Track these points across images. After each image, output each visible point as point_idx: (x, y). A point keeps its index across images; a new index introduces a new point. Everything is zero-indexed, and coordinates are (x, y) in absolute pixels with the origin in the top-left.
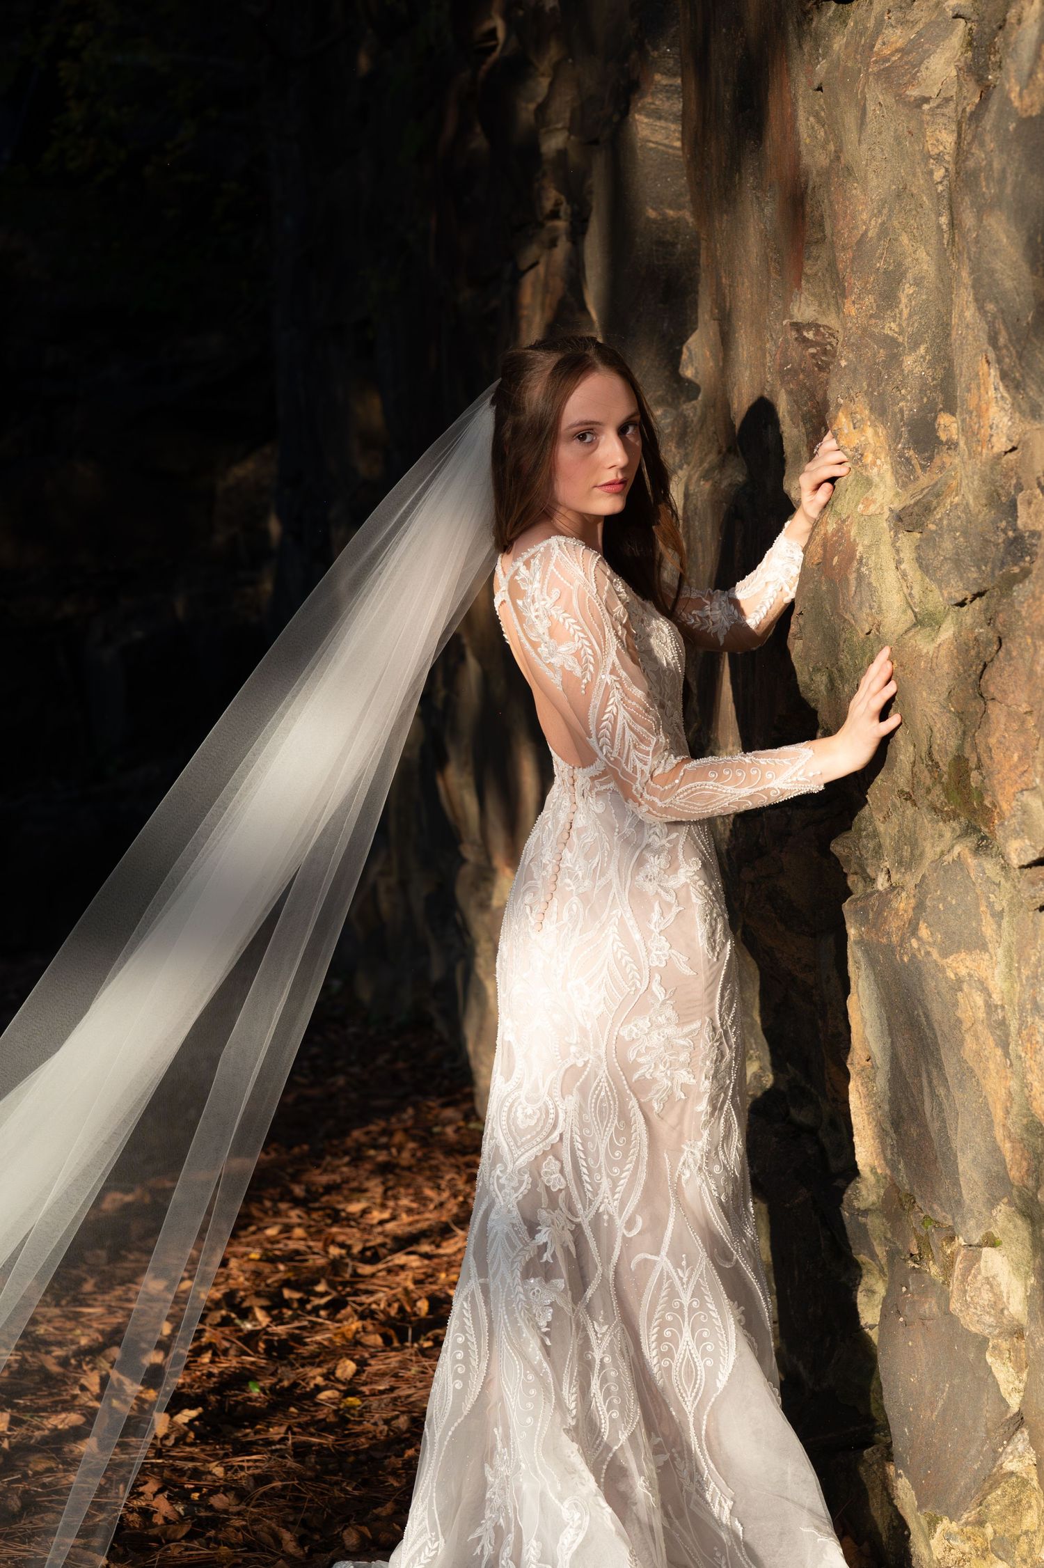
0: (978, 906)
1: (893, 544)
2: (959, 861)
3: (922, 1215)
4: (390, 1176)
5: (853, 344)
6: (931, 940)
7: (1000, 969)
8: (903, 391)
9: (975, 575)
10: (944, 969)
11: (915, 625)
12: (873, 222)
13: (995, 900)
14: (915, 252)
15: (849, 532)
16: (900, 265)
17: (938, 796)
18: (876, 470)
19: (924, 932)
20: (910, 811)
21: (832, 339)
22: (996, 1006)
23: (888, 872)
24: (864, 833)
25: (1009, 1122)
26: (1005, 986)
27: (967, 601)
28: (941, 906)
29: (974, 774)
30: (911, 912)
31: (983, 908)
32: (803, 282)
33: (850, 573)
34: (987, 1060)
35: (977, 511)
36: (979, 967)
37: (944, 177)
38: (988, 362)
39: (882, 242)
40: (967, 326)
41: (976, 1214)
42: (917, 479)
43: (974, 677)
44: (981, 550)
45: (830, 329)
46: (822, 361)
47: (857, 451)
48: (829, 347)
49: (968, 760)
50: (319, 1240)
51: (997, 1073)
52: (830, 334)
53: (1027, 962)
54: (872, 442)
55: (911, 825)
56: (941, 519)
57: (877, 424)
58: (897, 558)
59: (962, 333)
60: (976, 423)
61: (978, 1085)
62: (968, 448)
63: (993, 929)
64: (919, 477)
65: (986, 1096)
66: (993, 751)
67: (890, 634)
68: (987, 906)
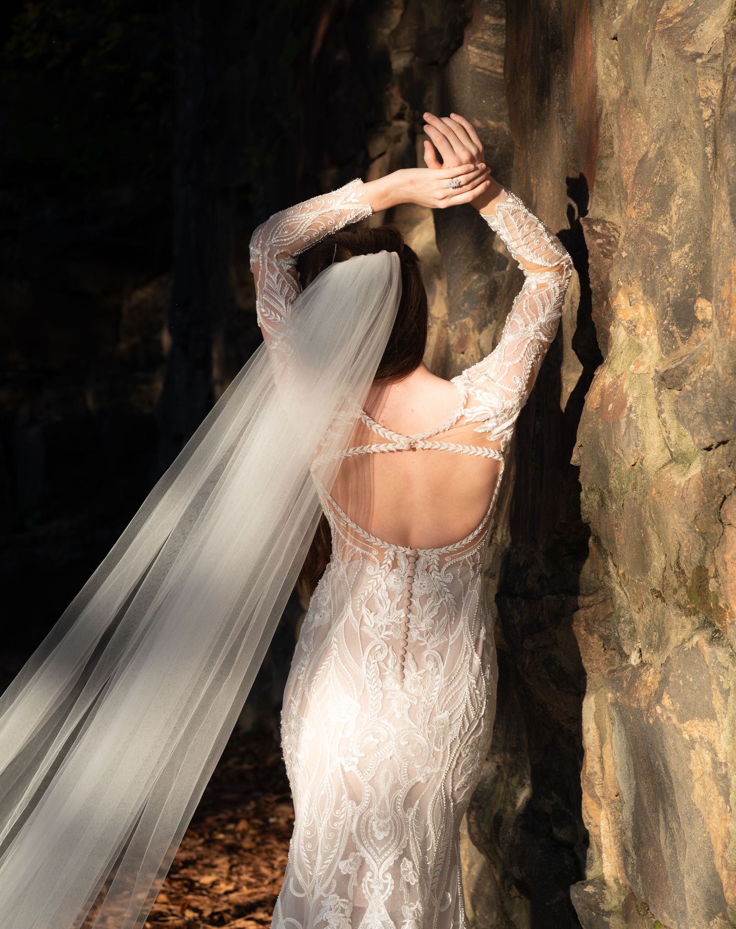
0: (710, 683)
1: (657, 398)
2: (696, 648)
3: (654, 920)
4: (235, 856)
5: (632, 240)
6: (671, 708)
7: (725, 735)
8: (670, 279)
9: (720, 428)
10: (681, 731)
11: (670, 461)
12: (653, 147)
13: (724, 680)
14: (684, 172)
15: (622, 385)
16: (671, 181)
17: (682, 595)
18: (645, 339)
19: (666, 701)
20: (660, 606)
21: (615, 233)
22: (721, 763)
23: (640, 651)
24: (622, 619)
25: (726, 855)
26: (729, 748)
27: (713, 447)
28: (681, 682)
29: (712, 582)
30: (657, 685)
31: (714, 686)
32: (595, 187)
33: (621, 418)
34: (712, 804)
35: (724, 378)
36: (708, 732)
37: (711, 116)
39: (659, 162)
40: (724, 234)
41: (697, 923)
42: (677, 348)
43: (715, 506)
44: (726, 408)
45: (614, 224)
46: (607, 249)
47: (631, 322)
48: (612, 239)
49: (707, 570)
50: (178, 905)
51: (719, 815)
52: (614, 229)
54: (643, 317)
55: (660, 617)
56: (695, 382)
57: (648, 303)
58: (659, 408)
59: (719, 239)
60: (727, 310)
61: (703, 823)
62: (719, 328)
63: (720, 703)
64: (679, 347)
65: (709, 833)
66: (728, 565)
67: (650, 467)
68: (717, 685)
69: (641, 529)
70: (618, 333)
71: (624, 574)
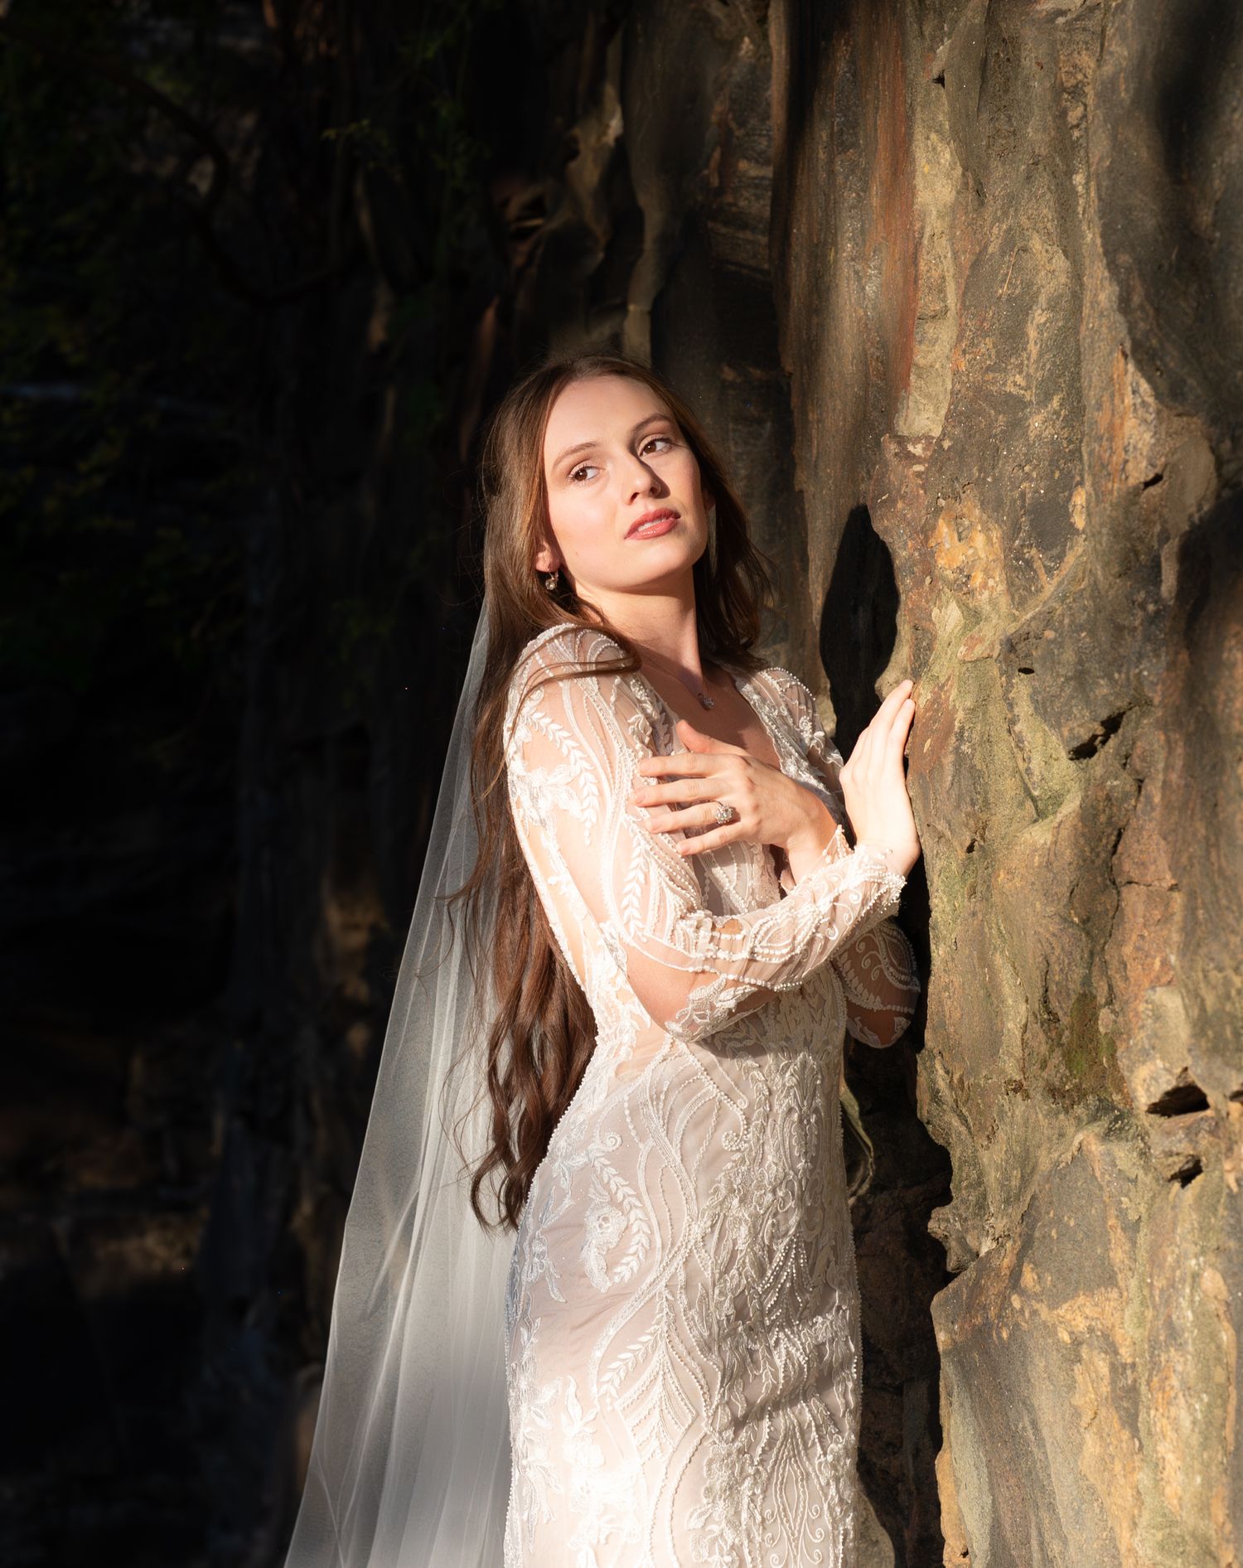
0: (1105, 1220)
1: (1005, 697)
2: (1080, 1155)
5: (961, 413)
6: (1038, 1288)
7: (1134, 1310)
8: (1027, 469)
9: (1105, 691)
10: (1056, 1329)
11: (1034, 820)
12: (995, 230)
13: (1130, 1205)
15: (948, 698)
16: (1029, 285)
17: (1056, 1068)
18: (986, 594)
19: (1029, 1277)
20: (1021, 1109)
22: (1124, 1366)
26: (1140, 1335)
27: (1098, 743)
28: (1054, 1233)
29: (1105, 1015)
30: (1015, 1261)
31: (1112, 1222)
32: (913, 378)
33: (945, 756)
34: (1113, 1459)
35: (1108, 588)
36: (1103, 1312)
37: (1083, 117)
38: (1125, 355)
39: (1007, 258)
40: (1101, 314)
42: (1040, 588)
43: (1103, 855)
44: (1113, 647)
47: (962, 571)
49: (1096, 995)
53: (1161, 1267)
54: (983, 556)
57: (990, 526)
58: (1010, 716)
59: (1093, 326)
60: (1105, 451)
61: (1101, 1511)
62: (1094, 490)
63: (1125, 1252)
64: (1042, 587)
65: (1111, 1528)
66: (1129, 967)
67: (999, 840)
68: (1117, 1217)
69: (984, 967)
70: (946, 617)
71: (961, 1081)
